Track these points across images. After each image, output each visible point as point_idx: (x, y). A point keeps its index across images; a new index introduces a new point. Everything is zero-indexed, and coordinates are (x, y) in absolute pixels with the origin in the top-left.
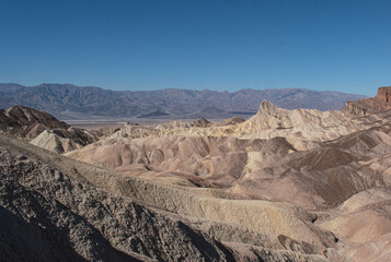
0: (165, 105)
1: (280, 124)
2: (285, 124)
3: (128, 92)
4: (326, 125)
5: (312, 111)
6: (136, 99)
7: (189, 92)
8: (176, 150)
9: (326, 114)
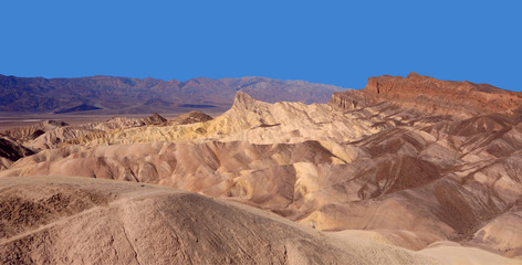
0: (94, 96)
1: (261, 120)
2: (268, 121)
3: (40, 79)
4: (318, 121)
5: (296, 105)
6: (53, 88)
7: (127, 81)
8: (173, 162)
9: (312, 108)
